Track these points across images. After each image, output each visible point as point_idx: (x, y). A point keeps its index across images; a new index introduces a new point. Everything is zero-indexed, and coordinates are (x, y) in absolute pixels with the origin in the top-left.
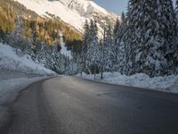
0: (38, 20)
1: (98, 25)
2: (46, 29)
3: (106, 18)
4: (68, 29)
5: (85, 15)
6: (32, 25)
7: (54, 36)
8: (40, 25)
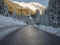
1: (40, 10)
2: (25, 11)
3: (43, 8)
4: (31, 11)
5: (36, 7)
6: (21, 10)
7: (28, 13)
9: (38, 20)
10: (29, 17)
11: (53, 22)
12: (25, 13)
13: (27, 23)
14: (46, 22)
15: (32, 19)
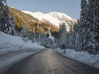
0: (39, 22)
1: (66, 24)
2: (42, 27)
3: (71, 21)
4: (52, 26)
5: (61, 20)
6: (36, 25)
7: (46, 30)
8: (40, 25)
9: (63, 40)
10: (48, 35)
11: (88, 45)
12: (43, 30)
13: (45, 46)
14: (77, 44)
15: (53, 40)
